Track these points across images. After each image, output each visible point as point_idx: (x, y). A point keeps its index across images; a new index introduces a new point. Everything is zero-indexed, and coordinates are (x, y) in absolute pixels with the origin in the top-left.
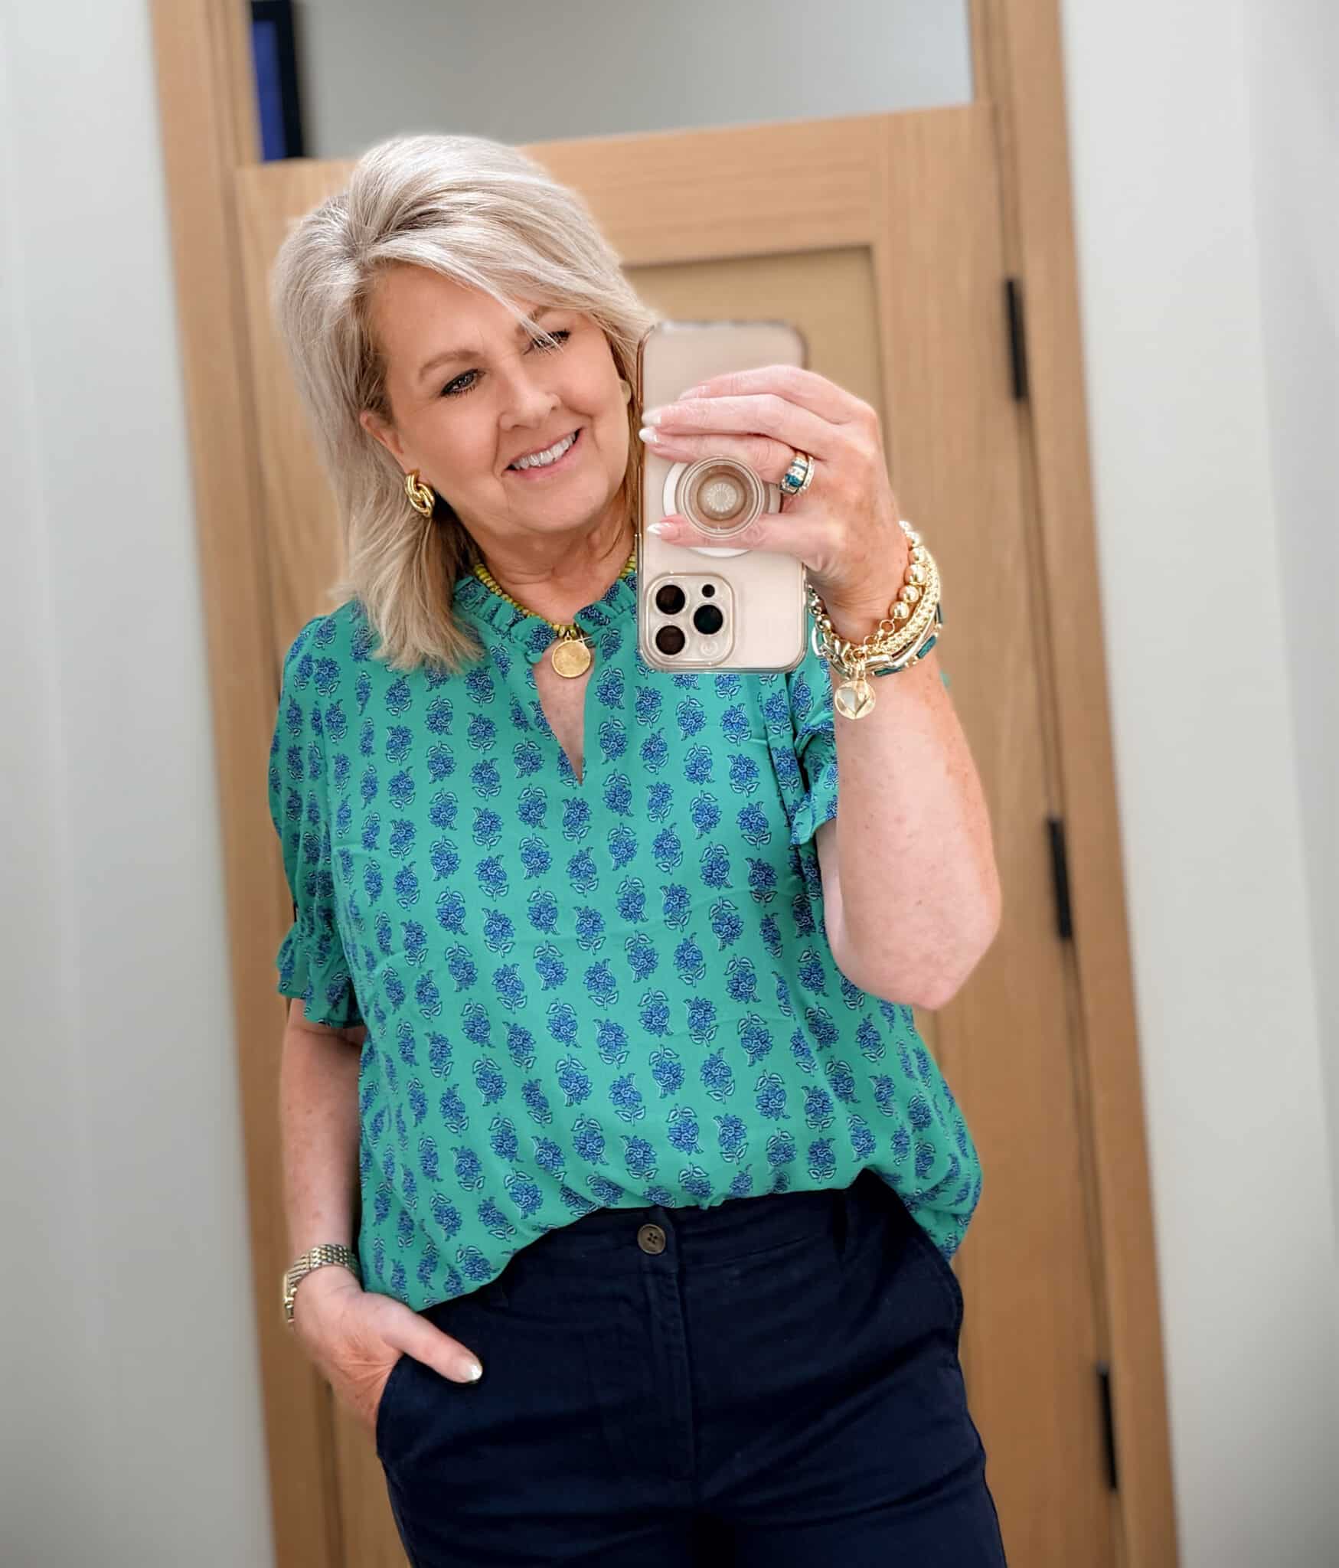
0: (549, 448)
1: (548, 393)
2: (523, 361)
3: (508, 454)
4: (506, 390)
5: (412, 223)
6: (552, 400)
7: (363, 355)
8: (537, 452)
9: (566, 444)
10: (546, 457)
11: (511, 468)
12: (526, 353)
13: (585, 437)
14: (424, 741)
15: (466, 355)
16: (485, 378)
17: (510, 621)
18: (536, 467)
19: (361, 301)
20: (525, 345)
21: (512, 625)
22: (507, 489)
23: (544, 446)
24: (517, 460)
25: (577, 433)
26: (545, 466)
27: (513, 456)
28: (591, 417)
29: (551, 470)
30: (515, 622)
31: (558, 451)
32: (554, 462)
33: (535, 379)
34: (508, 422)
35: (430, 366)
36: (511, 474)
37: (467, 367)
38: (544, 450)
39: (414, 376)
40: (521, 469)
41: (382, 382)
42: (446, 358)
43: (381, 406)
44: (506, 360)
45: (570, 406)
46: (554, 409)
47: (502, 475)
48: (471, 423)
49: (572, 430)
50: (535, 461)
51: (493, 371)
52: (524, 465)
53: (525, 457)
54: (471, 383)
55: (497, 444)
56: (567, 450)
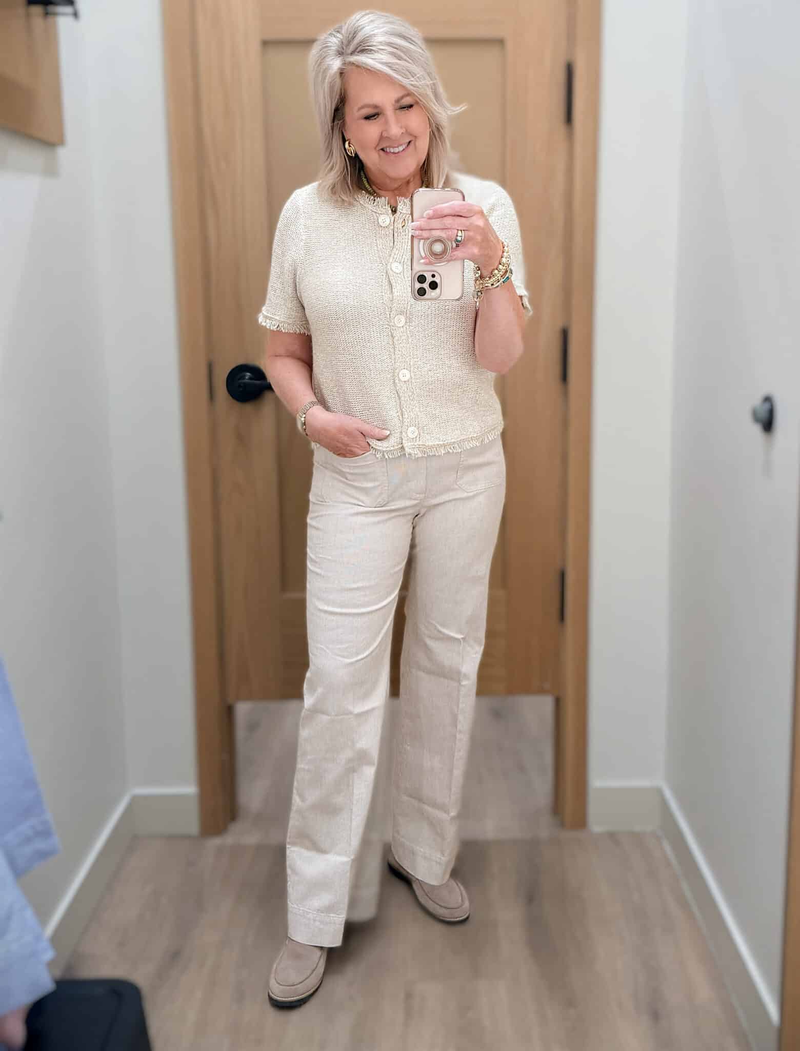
0: (398, 147)
1: (401, 128)
2: (395, 113)
3: (383, 145)
4: (386, 122)
6: (403, 130)
8: (393, 147)
9: (404, 146)
10: (396, 150)
11: (383, 150)
12: (397, 110)
13: (412, 144)
15: (376, 107)
16: (380, 116)
18: (392, 153)
19: (342, 73)
20: (399, 105)
22: (379, 157)
23: (396, 146)
24: (386, 148)
25: (410, 142)
26: (394, 153)
28: (416, 137)
29: (396, 155)
31: (401, 148)
32: (399, 152)
33: (398, 121)
34: (385, 134)
35: (362, 107)
36: (381, 152)
37: (375, 111)
39: (356, 108)
40: (386, 151)
42: (368, 106)
44: (389, 111)
45: (408, 132)
46: (402, 133)
47: (379, 151)
48: (372, 130)
49: (408, 141)
50: (392, 150)
51: (384, 114)
52: (388, 151)
53: (390, 147)
54: (375, 117)
55: (380, 141)
56: (404, 150)
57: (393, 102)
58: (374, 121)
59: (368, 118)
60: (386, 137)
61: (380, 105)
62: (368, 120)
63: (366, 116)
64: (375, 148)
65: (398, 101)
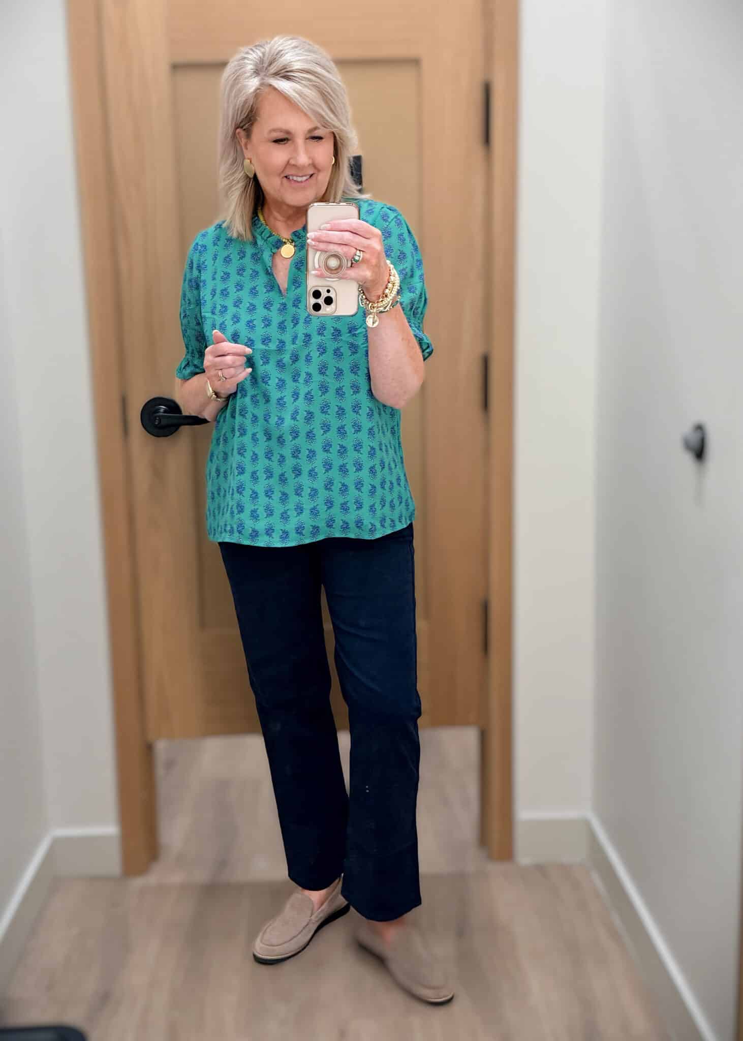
0: (302, 176)
1: (310, 158)
2: (305, 142)
3: (287, 173)
4: (296, 150)
5: (287, 78)
6: (310, 162)
7: (251, 111)
8: (297, 176)
9: (308, 177)
10: (299, 179)
11: (286, 177)
12: (307, 139)
13: (314, 176)
14: (234, 278)
15: (288, 132)
16: (290, 142)
17: (268, 236)
18: (295, 181)
19: (257, 94)
20: (308, 136)
21: (268, 237)
22: (282, 183)
24: (289, 175)
25: (311, 176)
26: (297, 182)
27: (290, 173)
28: (319, 171)
30: (269, 237)
31: (304, 178)
32: (301, 182)
33: (307, 151)
34: (292, 162)
35: (274, 130)
36: (285, 179)
37: (285, 136)
38: (300, 176)
40: (289, 178)
41: (252, 124)
42: (281, 130)
43: (248, 133)
44: (300, 141)
45: (314, 165)
46: (309, 165)
47: (283, 178)
48: (279, 156)
49: (311, 173)
50: (295, 178)
51: (293, 142)
52: (291, 178)
53: (292, 175)
54: (285, 142)
55: (285, 167)
56: (307, 180)
57: (306, 132)
58: (283, 145)
59: (277, 141)
60: (294, 165)
61: (293, 131)
62: (277, 144)
63: (275, 139)
64: (280, 175)
65: (311, 131)
